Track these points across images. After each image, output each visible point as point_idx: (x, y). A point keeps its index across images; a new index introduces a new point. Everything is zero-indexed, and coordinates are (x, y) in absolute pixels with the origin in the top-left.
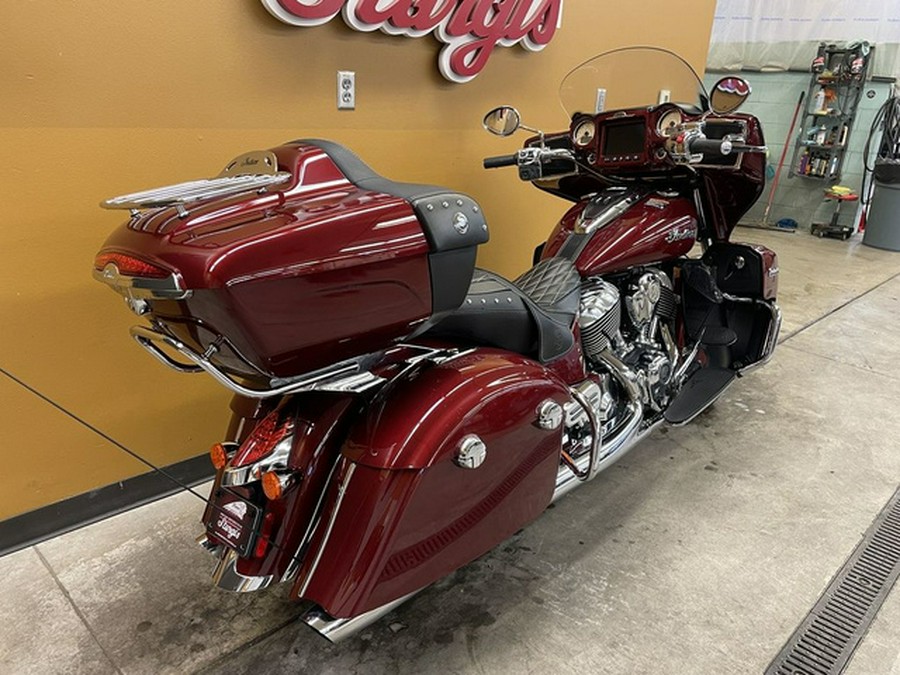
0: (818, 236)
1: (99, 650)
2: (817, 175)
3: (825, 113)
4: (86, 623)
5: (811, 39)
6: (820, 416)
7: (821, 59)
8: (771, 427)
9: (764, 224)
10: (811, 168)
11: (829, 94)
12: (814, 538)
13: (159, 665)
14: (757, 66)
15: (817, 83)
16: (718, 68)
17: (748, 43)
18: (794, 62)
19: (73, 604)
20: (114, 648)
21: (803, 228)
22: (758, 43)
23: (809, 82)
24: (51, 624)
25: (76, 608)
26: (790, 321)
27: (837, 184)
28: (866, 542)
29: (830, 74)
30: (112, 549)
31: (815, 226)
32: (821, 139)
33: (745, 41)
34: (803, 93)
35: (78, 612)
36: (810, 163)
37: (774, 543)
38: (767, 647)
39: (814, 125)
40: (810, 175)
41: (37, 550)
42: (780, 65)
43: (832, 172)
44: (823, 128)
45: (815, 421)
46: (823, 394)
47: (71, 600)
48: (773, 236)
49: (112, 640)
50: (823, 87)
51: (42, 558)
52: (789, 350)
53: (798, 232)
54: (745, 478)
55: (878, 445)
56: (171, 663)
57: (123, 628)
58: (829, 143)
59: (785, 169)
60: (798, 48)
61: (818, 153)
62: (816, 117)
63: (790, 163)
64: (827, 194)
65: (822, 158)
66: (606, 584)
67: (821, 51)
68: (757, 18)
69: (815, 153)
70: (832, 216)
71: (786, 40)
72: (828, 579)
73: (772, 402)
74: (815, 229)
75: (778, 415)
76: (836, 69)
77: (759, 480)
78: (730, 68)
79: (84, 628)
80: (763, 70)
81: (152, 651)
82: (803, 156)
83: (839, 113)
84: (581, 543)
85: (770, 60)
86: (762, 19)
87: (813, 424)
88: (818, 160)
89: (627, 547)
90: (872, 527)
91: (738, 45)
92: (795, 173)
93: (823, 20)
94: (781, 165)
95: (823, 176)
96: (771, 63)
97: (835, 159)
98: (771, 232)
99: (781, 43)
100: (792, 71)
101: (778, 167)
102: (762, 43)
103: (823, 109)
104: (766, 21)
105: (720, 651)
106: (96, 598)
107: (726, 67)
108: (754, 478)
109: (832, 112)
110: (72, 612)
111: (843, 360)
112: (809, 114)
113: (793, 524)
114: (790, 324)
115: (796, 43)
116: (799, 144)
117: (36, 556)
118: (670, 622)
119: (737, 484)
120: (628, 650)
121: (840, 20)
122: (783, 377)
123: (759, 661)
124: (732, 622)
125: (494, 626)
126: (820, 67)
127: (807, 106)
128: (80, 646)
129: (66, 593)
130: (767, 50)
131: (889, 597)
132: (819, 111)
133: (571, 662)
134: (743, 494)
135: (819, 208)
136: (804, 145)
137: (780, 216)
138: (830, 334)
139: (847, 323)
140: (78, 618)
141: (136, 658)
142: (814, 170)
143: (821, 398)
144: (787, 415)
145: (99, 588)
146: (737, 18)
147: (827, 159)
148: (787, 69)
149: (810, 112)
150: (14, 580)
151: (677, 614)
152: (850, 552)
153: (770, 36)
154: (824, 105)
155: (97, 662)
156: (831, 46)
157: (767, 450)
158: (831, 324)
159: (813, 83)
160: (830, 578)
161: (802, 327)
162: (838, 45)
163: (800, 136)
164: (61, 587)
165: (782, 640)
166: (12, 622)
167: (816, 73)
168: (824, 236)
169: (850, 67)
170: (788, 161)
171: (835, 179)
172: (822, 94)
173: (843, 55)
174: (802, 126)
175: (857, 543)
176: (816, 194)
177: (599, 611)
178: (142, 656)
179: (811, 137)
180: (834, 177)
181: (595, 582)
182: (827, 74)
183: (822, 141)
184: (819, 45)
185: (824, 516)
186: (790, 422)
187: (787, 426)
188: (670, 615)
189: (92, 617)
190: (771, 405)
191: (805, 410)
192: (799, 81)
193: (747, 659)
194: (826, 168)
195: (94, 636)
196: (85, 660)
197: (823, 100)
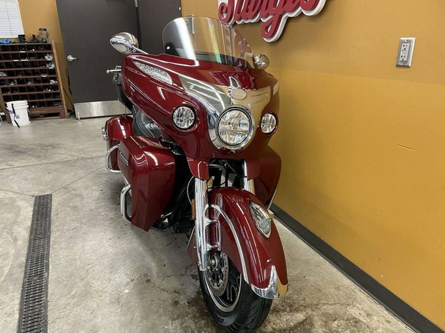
12: (69, 280)
37: (82, 265)
113: (82, 280)
175: (49, 294)
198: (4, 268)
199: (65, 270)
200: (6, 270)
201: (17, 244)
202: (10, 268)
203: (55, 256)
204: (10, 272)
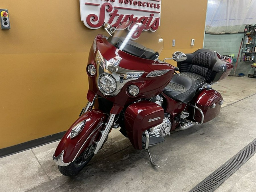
0: (250, 77)
1: (43, 170)
2: (248, 61)
3: (249, 44)
4: (41, 165)
5: (244, 24)
6: (237, 123)
7: (246, 29)
8: (222, 125)
9: (234, 75)
10: (246, 59)
11: (250, 38)
12: (226, 151)
13: (55, 173)
14: (229, 32)
15: (246, 36)
16: (218, 33)
17: (226, 26)
18: (240, 30)
19: (38, 161)
20: (46, 170)
21: (246, 76)
22: (229, 26)
23: (244, 35)
24: (33, 165)
25: (39, 162)
26: (235, 99)
27: (255, 63)
28: (241, 152)
29: (249, 33)
30: (48, 150)
31: (249, 75)
32: (248, 51)
33: (225, 26)
34: (243, 39)
35: (39, 163)
36: (246, 58)
37: (215, 152)
38: (206, 174)
39: (247, 47)
40: (246, 60)
41: (32, 150)
42: (235, 31)
43: (253, 59)
44: (249, 48)
45: (235, 124)
46: (239, 117)
47: (38, 160)
48: (236, 78)
49: (46, 168)
50: (248, 37)
51: (32, 152)
52: (233, 106)
53: (244, 77)
54: (211, 137)
55: (252, 129)
56: (58, 173)
57: (49, 166)
58: (251, 52)
59: (239, 60)
60: (240, 26)
61: (248, 55)
62: (247, 45)
63: (240, 58)
64: (252, 66)
65: (249, 56)
66: (167, 160)
67: (246, 27)
68: (228, 20)
69: (247, 54)
70: (254, 72)
71: (236, 25)
72: (227, 160)
73: (224, 119)
74: (249, 76)
75: (225, 122)
76: (251, 32)
77: (215, 137)
78: (222, 33)
79: (40, 166)
80: (231, 33)
81: (54, 170)
82: (244, 56)
83: (253, 43)
84: (162, 151)
85: (232, 30)
86: (230, 20)
87: (234, 124)
88: (248, 57)
89: (174, 152)
90: (244, 149)
91: (223, 27)
92: (242, 60)
93: (247, 19)
94: (238, 58)
95: (250, 61)
96: (233, 31)
97: (253, 56)
98: (236, 77)
99: (235, 26)
100: (239, 33)
101: (237, 59)
102: (230, 26)
103: (248, 43)
104: (231, 20)
105: (193, 175)
106: (44, 160)
107: (221, 33)
108: (213, 137)
109: (251, 43)
110: (38, 163)
111: (248, 109)
112: (244, 44)
113: (221, 148)
114: (235, 100)
115: (239, 25)
116: (242, 52)
117: (31, 151)
118: (181, 168)
119: (208, 138)
120: (169, 174)
121: (251, 18)
122: (229, 113)
123: (203, 177)
124: (198, 169)
125: (136, 168)
126: (246, 31)
127: (243, 42)
128: (38, 169)
129: (37, 159)
130: (232, 28)
131: (244, 165)
132: (247, 43)
133: (153, 176)
134: (209, 141)
135: (250, 70)
136: (244, 52)
137: (239, 73)
138: (246, 102)
139: (252, 100)
140: (39, 164)
141: (51, 172)
142: (247, 59)
143: (239, 118)
144: (227, 122)
145: (44, 158)
146: (223, 20)
147: (251, 56)
148: (238, 32)
149: (245, 44)
150: (26, 156)
151: (183, 167)
152: (235, 154)
153: (232, 24)
154: (248, 41)
155: (42, 172)
156: (249, 26)
157: (219, 131)
158: (247, 100)
159: (245, 36)
160: (228, 160)
161: (238, 101)
162: (251, 25)
163: (242, 50)
164: (36, 157)
165: (211, 173)
166: (24, 164)
167: (245, 33)
168: (252, 78)
169: (255, 31)
170: (240, 57)
171: (254, 62)
172: (248, 38)
173: (252, 28)
174: (243, 47)
175: (238, 152)
176: (249, 66)
177: (163, 165)
178: (52, 171)
179: (246, 50)
180: (254, 61)
181: (164, 159)
182: (248, 33)
183: (249, 51)
184: (246, 25)
185: (231, 146)
186: (228, 124)
187: (227, 125)
188: (182, 167)
189: (42, 163)
190: (223, 120)
191: (233, 121)
192: (241, 36)
193: (200, 177)
194: (251, 59)
195: (42, 167)
196: (39, 172)
197: (248, 40)
198: (249, 177)
199: (223, 155)
200: (248, 175)
201: (231, 187)
202: (245, 175)
203: (220, 163)
204: (247, 172)
